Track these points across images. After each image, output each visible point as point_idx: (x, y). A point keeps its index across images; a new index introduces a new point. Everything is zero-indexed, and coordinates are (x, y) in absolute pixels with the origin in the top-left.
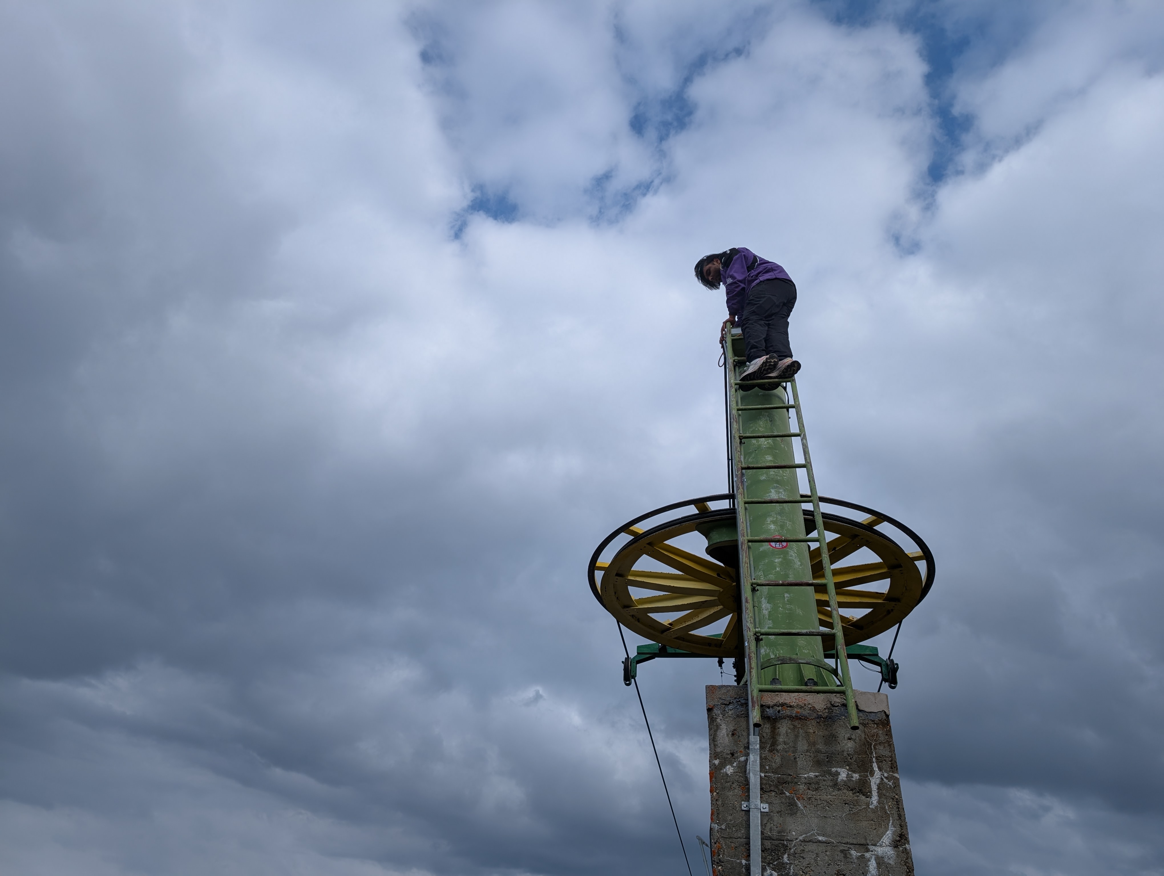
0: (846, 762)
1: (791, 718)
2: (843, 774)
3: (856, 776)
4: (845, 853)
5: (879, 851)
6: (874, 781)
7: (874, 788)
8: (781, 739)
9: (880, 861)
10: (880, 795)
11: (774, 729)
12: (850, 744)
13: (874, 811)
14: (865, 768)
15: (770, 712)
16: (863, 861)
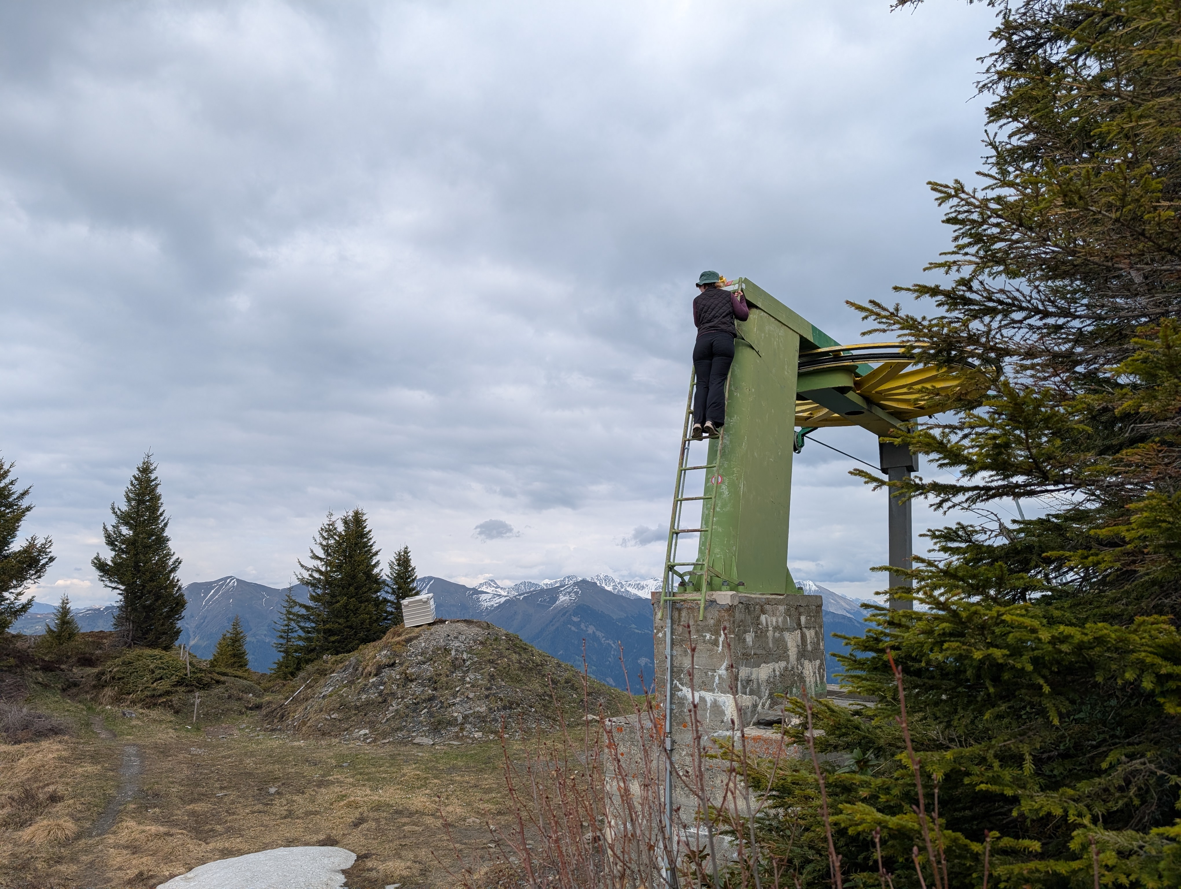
0: (709, 631)
1: (688, 609)
2: (708, 637)
3: (713, 637)
4: (706, 673)
5: (720, 672)
6: (721, 639)
7: (721, 643)
8: (682, 619)
9: (720, 677)
10: (723, 646)
11: (680, 614)
12: (712, 621)
13: (720, 654)
14: (718, 634)
15: (678, 605)
16: (713, 676)
